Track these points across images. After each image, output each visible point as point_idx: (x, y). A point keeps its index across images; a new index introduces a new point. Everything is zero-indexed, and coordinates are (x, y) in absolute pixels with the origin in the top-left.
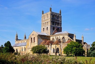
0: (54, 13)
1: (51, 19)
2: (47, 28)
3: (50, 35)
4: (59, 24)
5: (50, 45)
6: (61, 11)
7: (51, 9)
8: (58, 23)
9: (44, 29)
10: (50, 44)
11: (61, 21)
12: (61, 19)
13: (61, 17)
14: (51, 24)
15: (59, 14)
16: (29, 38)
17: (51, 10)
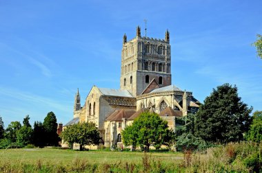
0: (148, 39)
1: (139, 55)
2: (131, 77)
3: (135, 96)
4: (164, 65)
5: (124, 121)
6: (168, 35)
7: (139, 30)
8: (161, 64)
9: (125, 79)
10: (124, 119)
11: (169, 59)
12: (169, 54)
13: (169, 48)
14: (138, 69)
15: (163, 42)
16: (85, 105)
17: (139, 33)
